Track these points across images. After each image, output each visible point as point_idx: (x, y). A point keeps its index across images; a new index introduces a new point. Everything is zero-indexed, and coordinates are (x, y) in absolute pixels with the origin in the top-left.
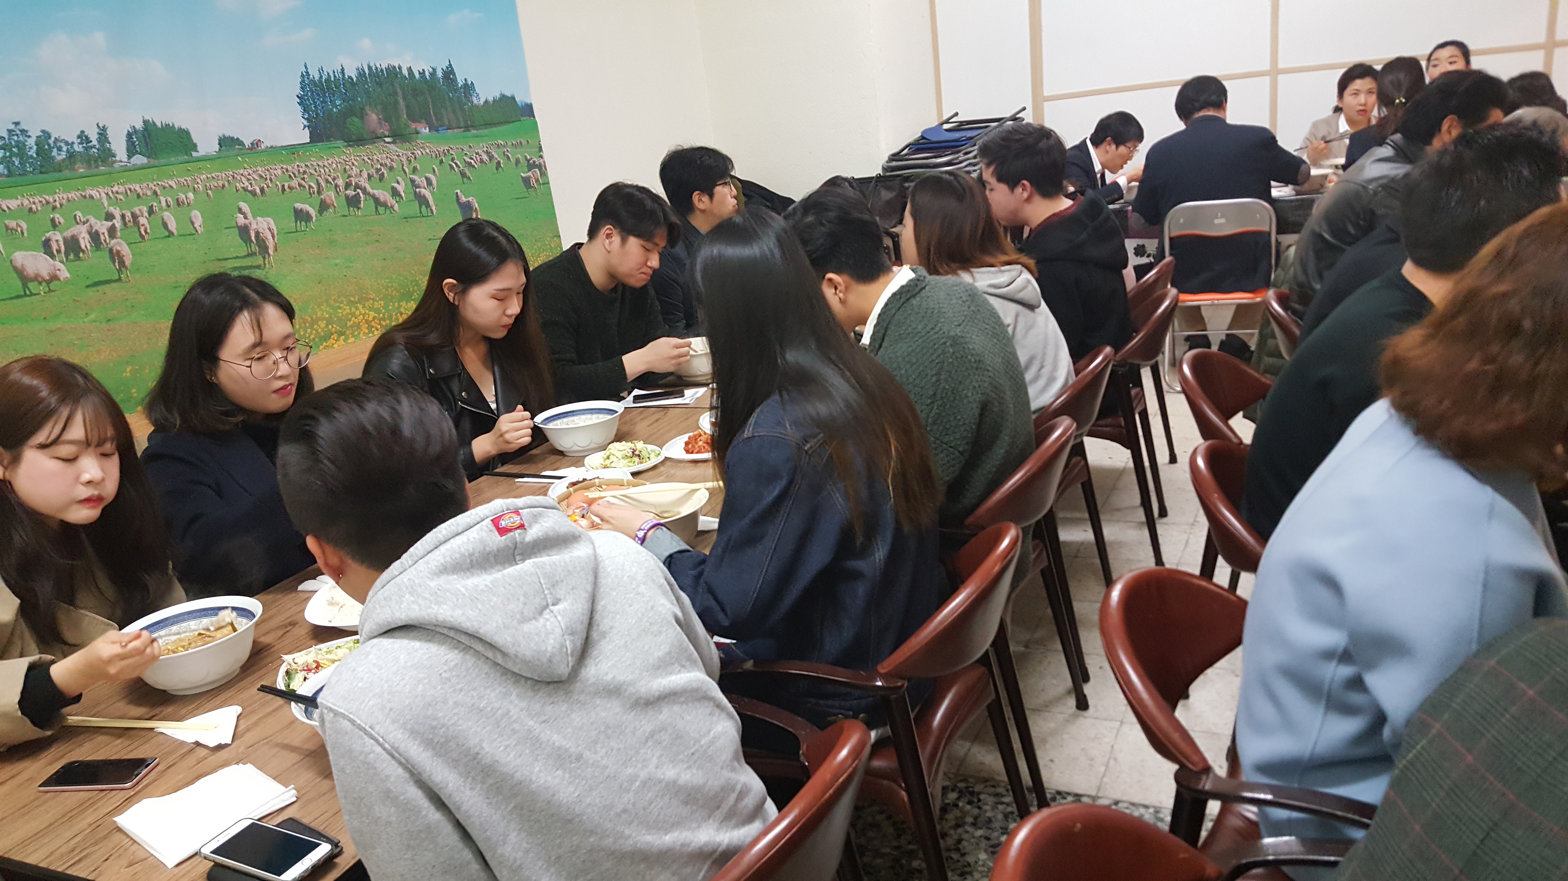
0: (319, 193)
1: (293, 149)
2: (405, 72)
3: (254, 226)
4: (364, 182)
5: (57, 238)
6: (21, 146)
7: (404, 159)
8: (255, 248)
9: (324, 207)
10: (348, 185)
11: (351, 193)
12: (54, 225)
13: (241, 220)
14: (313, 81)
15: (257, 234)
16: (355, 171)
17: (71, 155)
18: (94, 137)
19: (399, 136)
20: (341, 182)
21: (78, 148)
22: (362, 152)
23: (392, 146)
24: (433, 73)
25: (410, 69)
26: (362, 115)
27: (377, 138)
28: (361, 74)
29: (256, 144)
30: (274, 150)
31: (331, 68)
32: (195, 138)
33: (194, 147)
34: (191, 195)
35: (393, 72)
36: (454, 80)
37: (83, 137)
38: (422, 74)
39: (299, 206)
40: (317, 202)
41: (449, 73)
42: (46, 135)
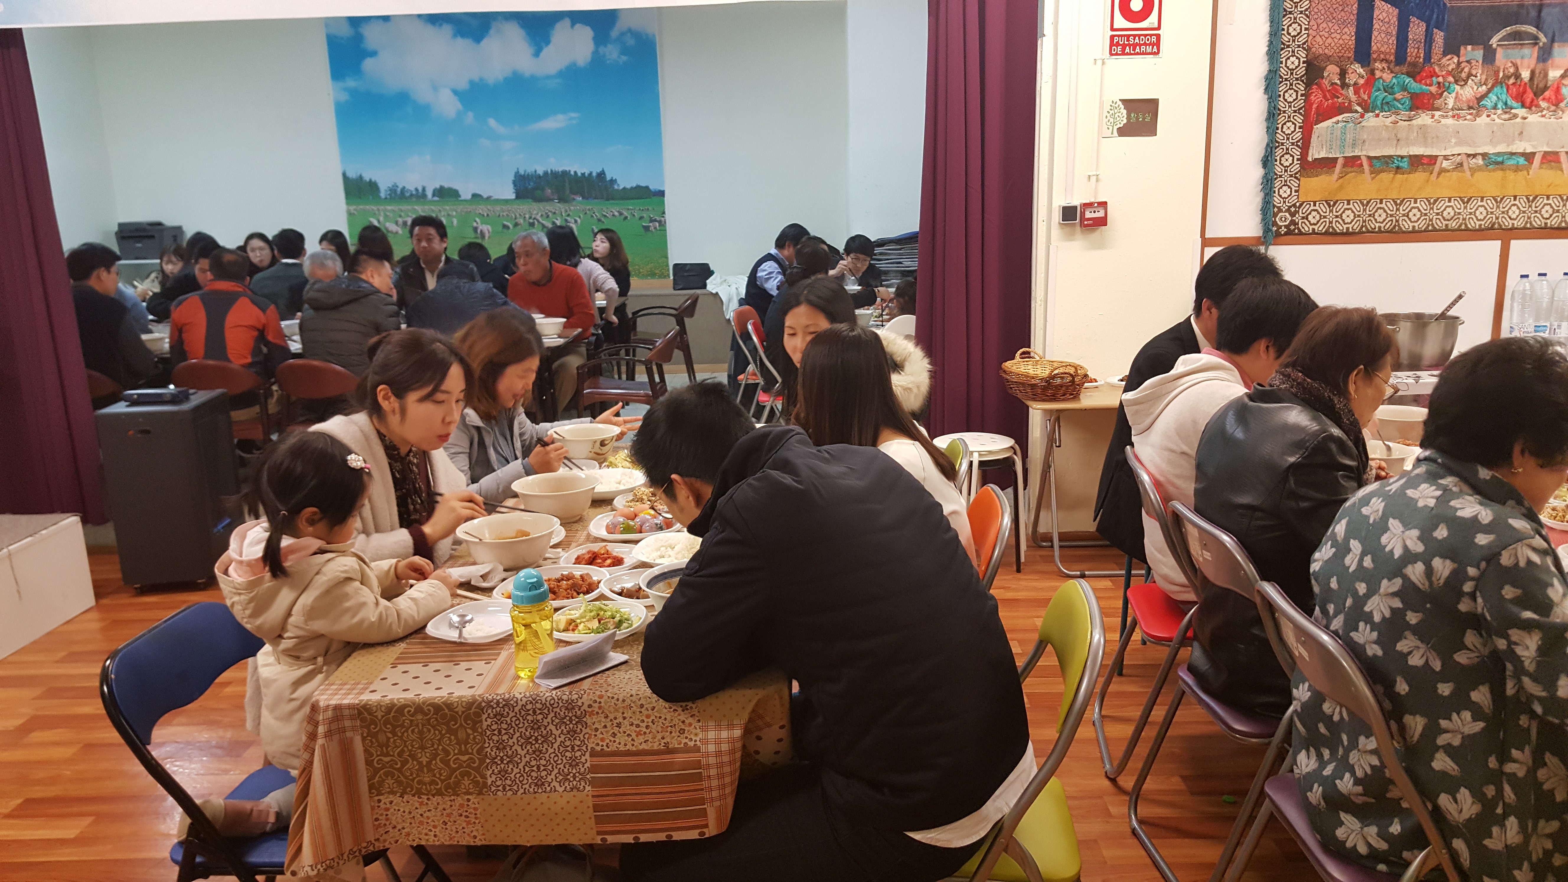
0: (516, 218)
1: (507, 201)
2: (572, 173)
3: (481, 227)
4: (538, 217)
5: (400, 220)
6: (395, 191)
7: (563, 210)
8: (479, 235)
9: (516, 225)
10: (530, 218)
11: (531, 221)
12: (400, 216)
13: (475, 224)
14: (521, 176)
15: (481, 231)
16: (535, 212)
17: (412, 195)
18: (420, 189)
19: (562, 200)
20: (527, 216)
21: (414, 193)
22: (541, 205)
23: (558, 205)
24: (591, 174)
25: (575, 172)
26: (543, 190)
27: (552, 200)
28: (546, 173)
29: (489, 198)
30: (497, 200)
31: (530, 170)
32: (461, 193)
33: (460, 196)
34: (454, 213)
35: (565, 173)
36: (605, 177)
37: (417, 190)
38: (583, 174)
39: (505, 223)
40: (514, 223)
41: (601, 175)
42: (404, 188)
